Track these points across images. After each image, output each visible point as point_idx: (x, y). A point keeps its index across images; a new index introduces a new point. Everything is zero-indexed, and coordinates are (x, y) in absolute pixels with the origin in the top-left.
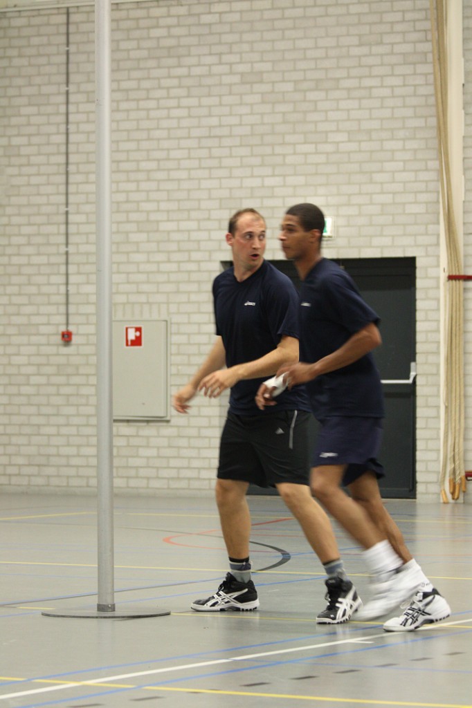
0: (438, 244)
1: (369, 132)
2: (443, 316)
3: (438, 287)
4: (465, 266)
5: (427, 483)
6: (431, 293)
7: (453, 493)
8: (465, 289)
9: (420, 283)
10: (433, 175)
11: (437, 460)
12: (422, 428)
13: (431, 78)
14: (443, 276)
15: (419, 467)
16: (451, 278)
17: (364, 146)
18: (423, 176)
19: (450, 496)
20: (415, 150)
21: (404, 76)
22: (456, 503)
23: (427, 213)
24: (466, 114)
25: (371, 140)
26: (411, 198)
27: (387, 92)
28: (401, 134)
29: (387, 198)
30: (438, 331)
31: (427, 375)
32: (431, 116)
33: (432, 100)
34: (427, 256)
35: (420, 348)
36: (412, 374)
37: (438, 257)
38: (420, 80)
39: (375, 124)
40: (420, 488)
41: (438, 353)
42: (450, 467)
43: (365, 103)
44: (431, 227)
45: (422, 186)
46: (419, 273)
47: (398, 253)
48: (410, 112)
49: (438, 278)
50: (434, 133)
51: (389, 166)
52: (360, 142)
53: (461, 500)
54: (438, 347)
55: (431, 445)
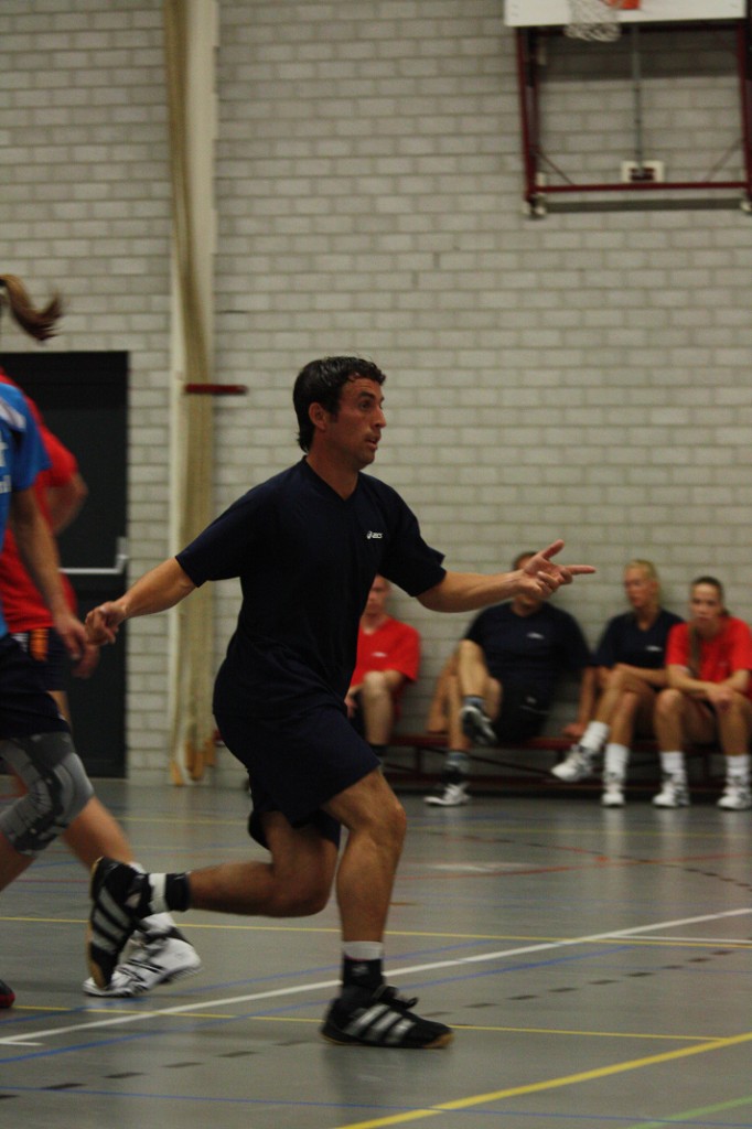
0: (167, 331)
1: (48, 129)
2: (176, 458)
3: (166, 406)
4: (219, 369)
5: (145, 750)
6: (156, 416)
7: (191, 768)
8: (217, 411)
9: (136, 398)
10: (159, 208)
11: (163, 711)
12: (139, 654)
13: (159, 36)
14: (176, 386)
15: (133, 721)
16: (192, 389)
17: (42, 154)
18: (145, 209)
19: (185, 773)
20: (129, 164)
21: (111, 30)
22: (197, 787)
23: (150, 274)
24: (222, 101)
25: (52, 144)
26: (119, 247)
27: (79, 59)
28: (105, 134)
29: (79, 248)
30: (165, 483)
31: (146, 559)
32: (157, 104)
33: (160, 76)
34: (149, 350)
35: (135, 511)
36: (122, 557)
37: (167, 352)
38: (139, 40)
39: (59, 117)
40: (134, 759)
41: (164, 522)
42: (186, 722)
43: (44, 78)
44: (157, 299)
45: (141, 227)
46: (135, 380)
47: (97, 345)
48: (119, 96)
49: (166, 390)
50: (161, 134)
51: (83, 190)
52: (31, 146)
53: (206, 782)
54: (167, 512)
55: (154, 682)
